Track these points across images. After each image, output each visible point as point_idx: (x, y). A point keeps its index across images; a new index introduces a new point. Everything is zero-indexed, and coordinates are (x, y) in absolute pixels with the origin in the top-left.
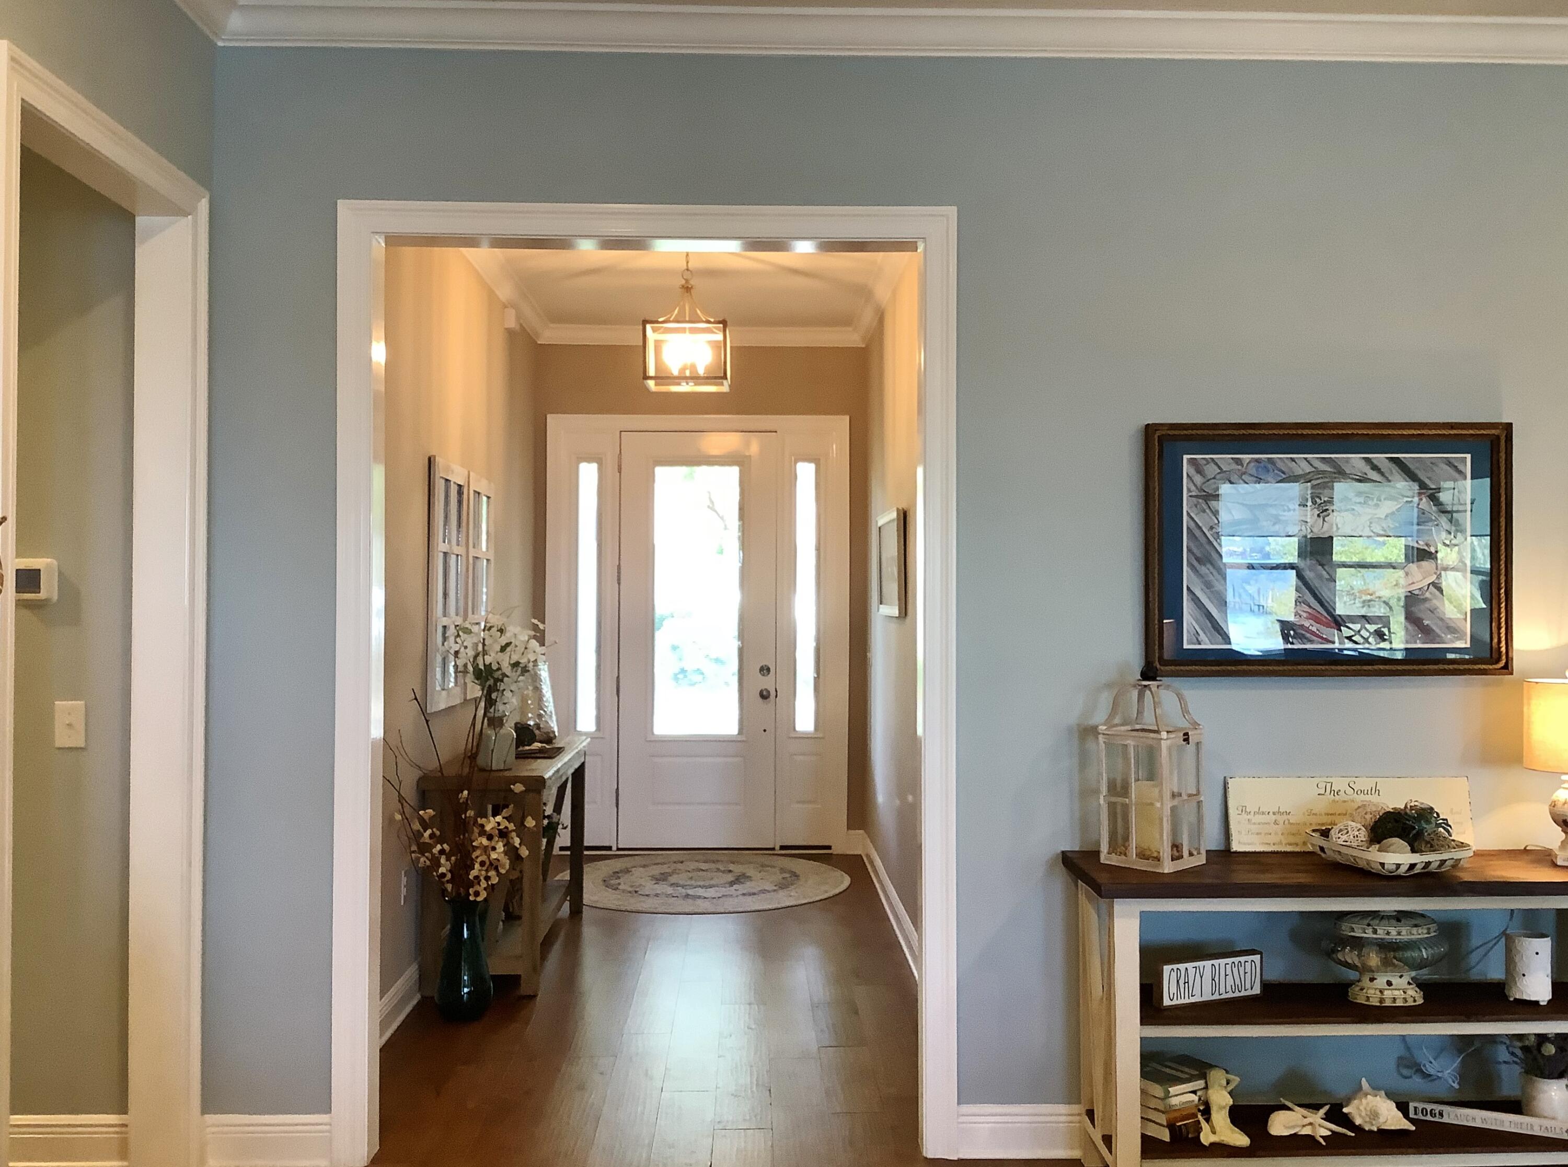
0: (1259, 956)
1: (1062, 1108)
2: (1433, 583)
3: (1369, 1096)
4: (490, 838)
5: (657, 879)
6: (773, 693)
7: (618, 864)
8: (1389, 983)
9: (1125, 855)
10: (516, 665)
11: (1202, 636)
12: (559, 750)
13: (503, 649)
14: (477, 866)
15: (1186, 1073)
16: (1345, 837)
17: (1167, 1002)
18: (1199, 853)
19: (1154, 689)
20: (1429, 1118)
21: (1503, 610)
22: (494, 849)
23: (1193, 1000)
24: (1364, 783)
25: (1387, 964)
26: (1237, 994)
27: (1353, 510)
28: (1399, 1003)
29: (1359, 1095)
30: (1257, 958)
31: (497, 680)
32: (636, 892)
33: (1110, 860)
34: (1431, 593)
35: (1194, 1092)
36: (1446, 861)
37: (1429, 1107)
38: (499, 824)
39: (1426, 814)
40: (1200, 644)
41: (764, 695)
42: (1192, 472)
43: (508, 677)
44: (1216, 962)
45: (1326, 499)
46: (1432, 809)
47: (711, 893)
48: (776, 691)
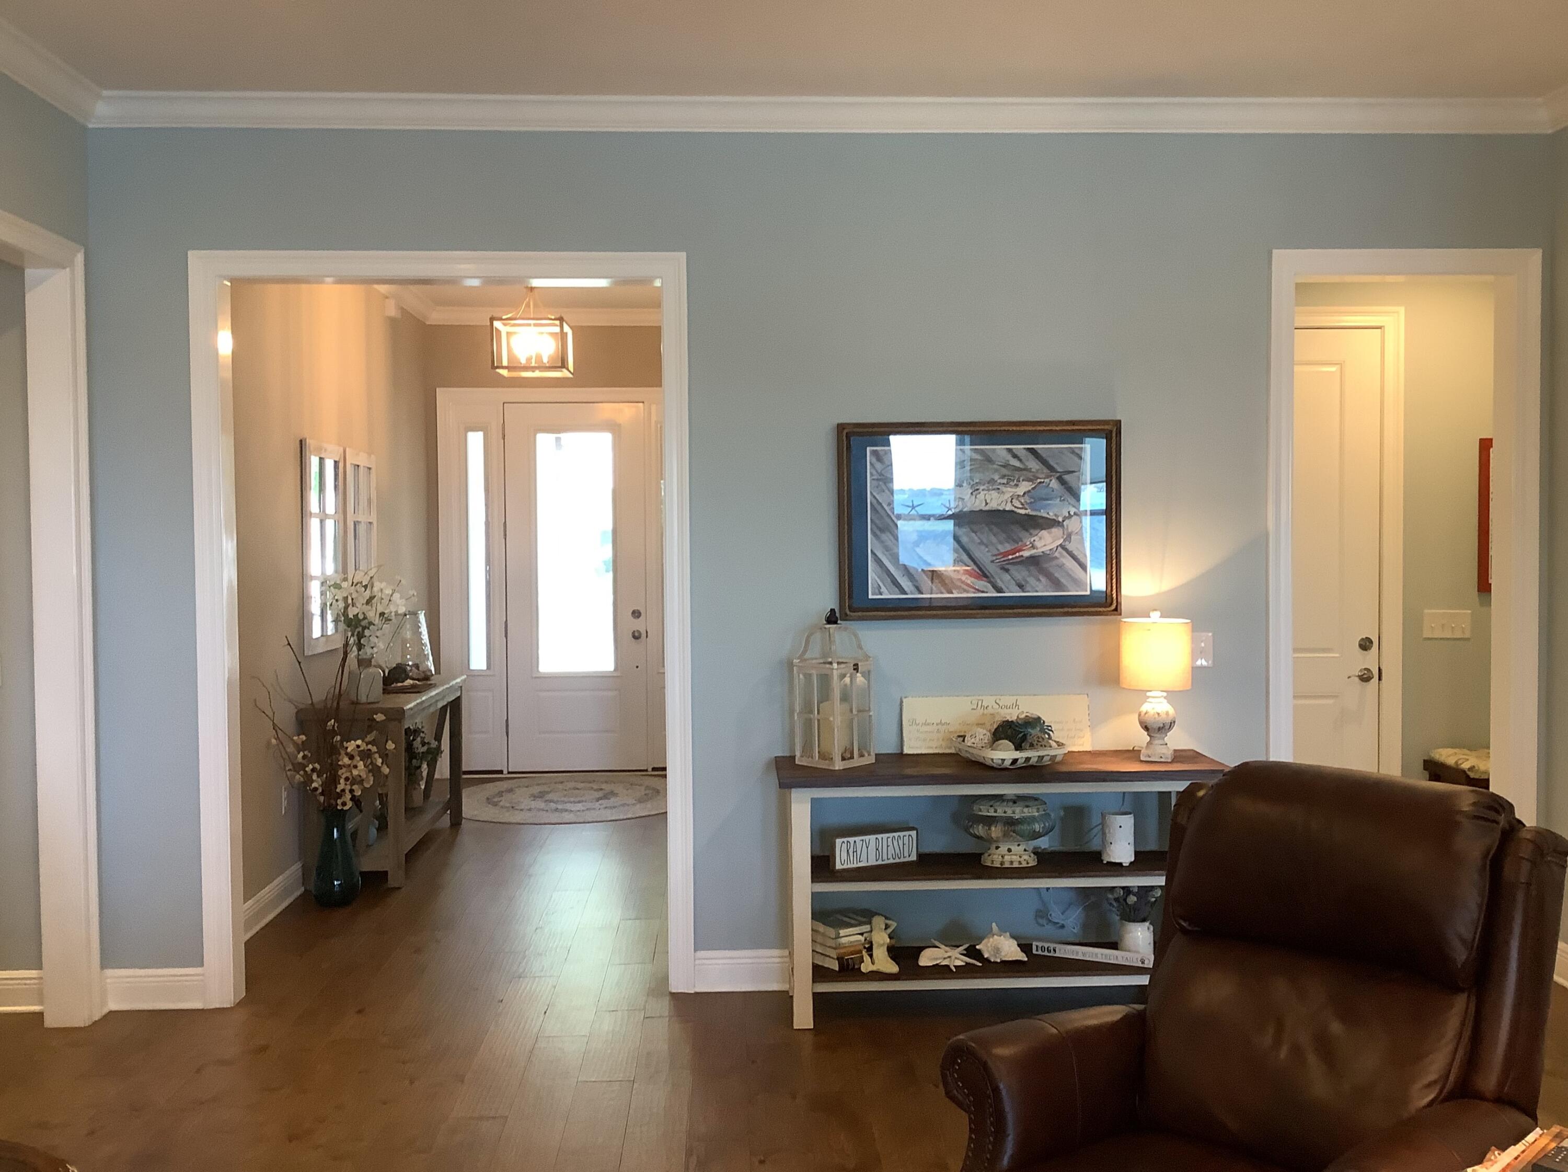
0: (915, 832)
2: (1061, 545)
3: (995, 936)
4: (351, 757)
5: (535, 797)
6: (644, 635)
7: (505, 785)
8: (1009, 850)
9: (812, 758)
10: (382, 614)
11: (883, 589)
12: (432, 687)
13: (368, 602)
14: (342, 781)
15: (854, 919)
16: (973, 740)
17: (839, 866)
18: (869, 755)
19: (831, 631)
20: (1046, 953)
21: (1114, 565)
22: (355, 767)
23: (860, 865)
24: (1007, 700)
25: (1006, 835)
26: (897, 860)
27: (999, 489)
28: (1016, 865)
29: (989, 936)
30: (914, 833)
31: (364, 628)
32: (513, 807)
33: (802, 761)
34: (1059, 553)
35: (862, 934)
36: (1043, 757)
37: (1046, 945)
38: (358, 746)
39: (1035, 722)
40: (881, 594)
41: (636, 636)
42: (874, 460)
43: (374, 625)
44: (880, 836)
45: (977, 481)
46: (1039, 718)
47: (579, 806)
48: (647, 632)
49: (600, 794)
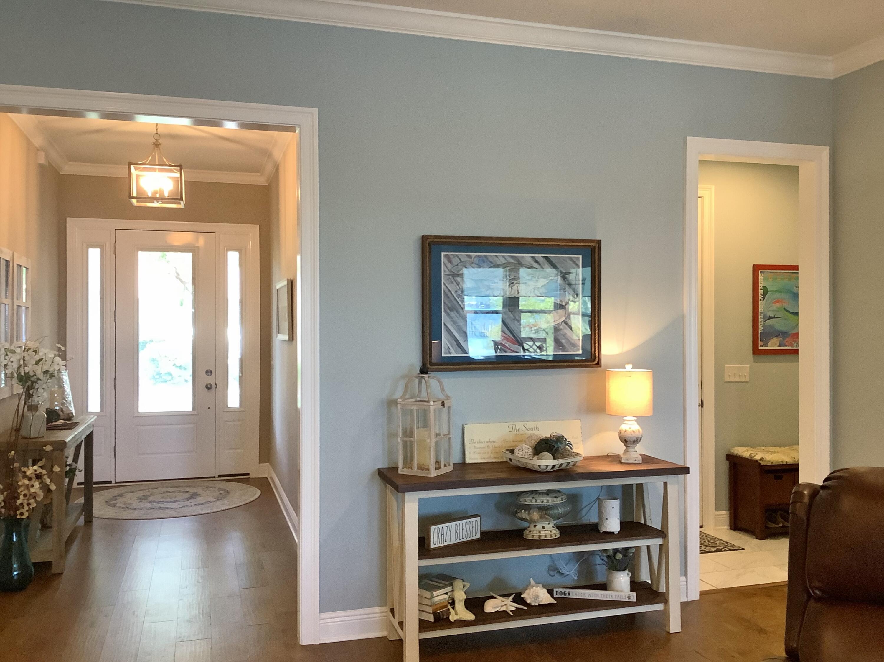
0: (479, 518)
1: (377, 609)
2: (564, 321)
3: (534, 588)
4: (30, 479)
5: (141, 499)
6: (214, 386)
7: (116, 492)
8: (543, 528)
9: (411, 468)
10: (46, 372)
11: (452, 350)
12: (76, 424)
13: (37, 363)
14: (21, 497)
15: (442, 583)
16: (521, 453)
17: (432, 546)
18: (449, 465)
19: (427, 379)
20: (563, 596)
21: (597, 334)
22: (33, 486)
23: (446, 544)
24: (531, 424)
25: (542, 517)
26: (468, 539)
27: (526, 283)
28: (548, 538)
29: (529, 587)
30: (478, 519)
31: (33, 382)
32: (127, 508)
33: (404, 472)
34: (563, 326)
35: (446, 593)
36: (569, 463)
37: (563, 590)
38: (35, 471)
39: (560, 439)
40: (450, 354)
41: (209, 387)
42: (446, 262)
43: (40, 380)
44: (457, 522)
45: (513, 277)
46: (563, 436)
47: (175, 505)
48: (216, 384)
49: (187, 495)
